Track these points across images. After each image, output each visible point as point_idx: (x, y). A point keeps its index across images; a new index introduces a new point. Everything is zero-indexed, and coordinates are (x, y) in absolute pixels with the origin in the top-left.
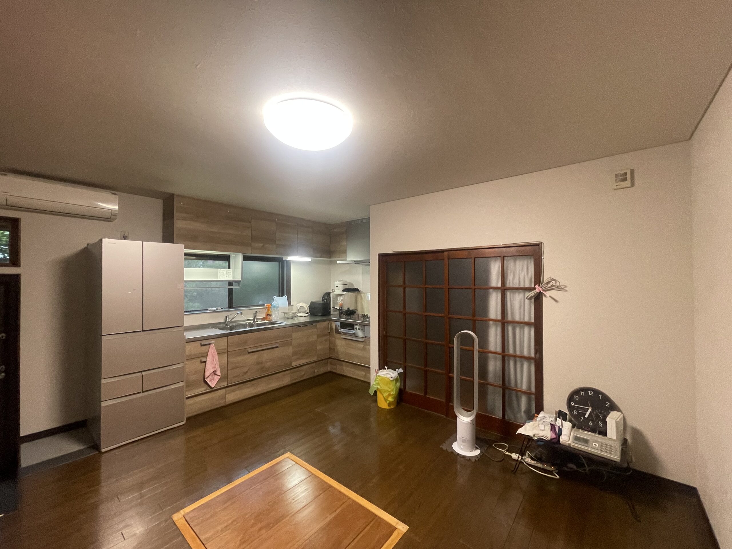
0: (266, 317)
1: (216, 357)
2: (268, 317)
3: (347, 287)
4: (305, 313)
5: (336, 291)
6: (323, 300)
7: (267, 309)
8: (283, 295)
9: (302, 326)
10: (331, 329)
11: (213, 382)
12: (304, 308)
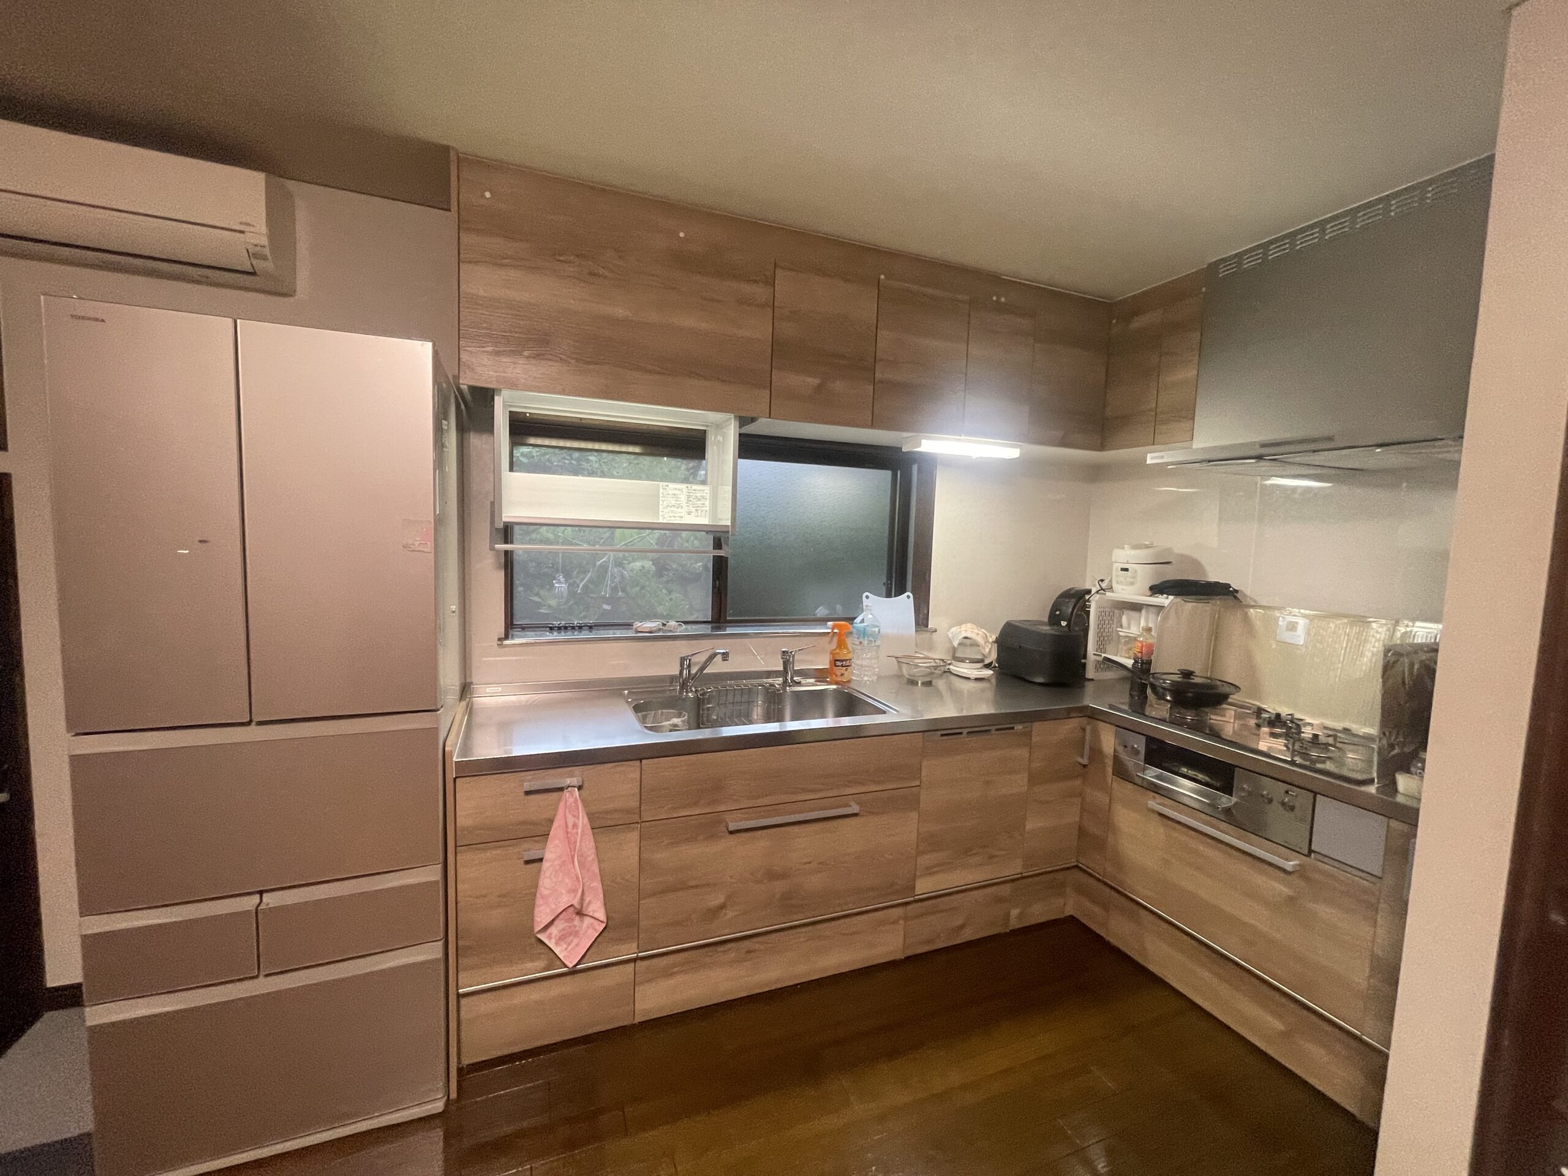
0: (831, 668)
1: (587, 844)
2: (839, 671)
3: (1172, 574)
4: (980, 665)
5: (1115, 585)
6: (1054, 620)
7: (835, 639)
8: (901, 591)
9: (965, 731)
10: (1096, 753)
11: (576, 941)
12: (975, 644)
